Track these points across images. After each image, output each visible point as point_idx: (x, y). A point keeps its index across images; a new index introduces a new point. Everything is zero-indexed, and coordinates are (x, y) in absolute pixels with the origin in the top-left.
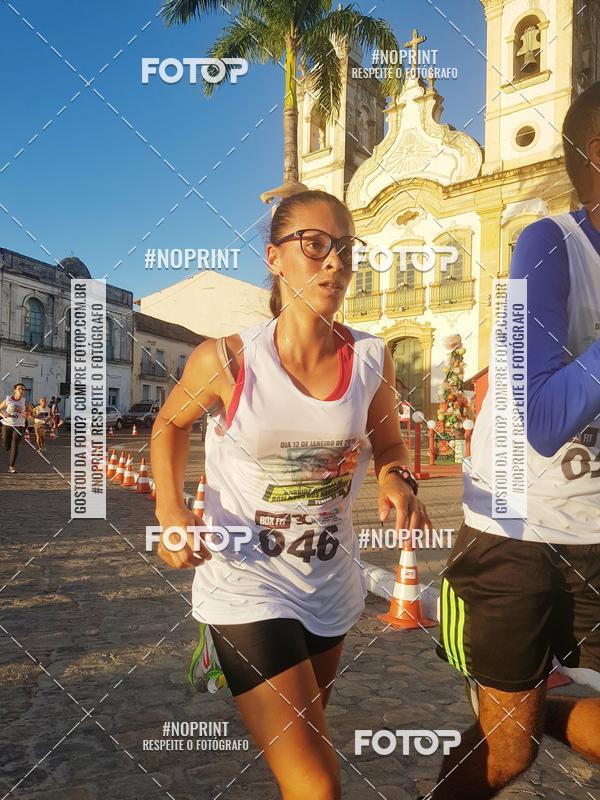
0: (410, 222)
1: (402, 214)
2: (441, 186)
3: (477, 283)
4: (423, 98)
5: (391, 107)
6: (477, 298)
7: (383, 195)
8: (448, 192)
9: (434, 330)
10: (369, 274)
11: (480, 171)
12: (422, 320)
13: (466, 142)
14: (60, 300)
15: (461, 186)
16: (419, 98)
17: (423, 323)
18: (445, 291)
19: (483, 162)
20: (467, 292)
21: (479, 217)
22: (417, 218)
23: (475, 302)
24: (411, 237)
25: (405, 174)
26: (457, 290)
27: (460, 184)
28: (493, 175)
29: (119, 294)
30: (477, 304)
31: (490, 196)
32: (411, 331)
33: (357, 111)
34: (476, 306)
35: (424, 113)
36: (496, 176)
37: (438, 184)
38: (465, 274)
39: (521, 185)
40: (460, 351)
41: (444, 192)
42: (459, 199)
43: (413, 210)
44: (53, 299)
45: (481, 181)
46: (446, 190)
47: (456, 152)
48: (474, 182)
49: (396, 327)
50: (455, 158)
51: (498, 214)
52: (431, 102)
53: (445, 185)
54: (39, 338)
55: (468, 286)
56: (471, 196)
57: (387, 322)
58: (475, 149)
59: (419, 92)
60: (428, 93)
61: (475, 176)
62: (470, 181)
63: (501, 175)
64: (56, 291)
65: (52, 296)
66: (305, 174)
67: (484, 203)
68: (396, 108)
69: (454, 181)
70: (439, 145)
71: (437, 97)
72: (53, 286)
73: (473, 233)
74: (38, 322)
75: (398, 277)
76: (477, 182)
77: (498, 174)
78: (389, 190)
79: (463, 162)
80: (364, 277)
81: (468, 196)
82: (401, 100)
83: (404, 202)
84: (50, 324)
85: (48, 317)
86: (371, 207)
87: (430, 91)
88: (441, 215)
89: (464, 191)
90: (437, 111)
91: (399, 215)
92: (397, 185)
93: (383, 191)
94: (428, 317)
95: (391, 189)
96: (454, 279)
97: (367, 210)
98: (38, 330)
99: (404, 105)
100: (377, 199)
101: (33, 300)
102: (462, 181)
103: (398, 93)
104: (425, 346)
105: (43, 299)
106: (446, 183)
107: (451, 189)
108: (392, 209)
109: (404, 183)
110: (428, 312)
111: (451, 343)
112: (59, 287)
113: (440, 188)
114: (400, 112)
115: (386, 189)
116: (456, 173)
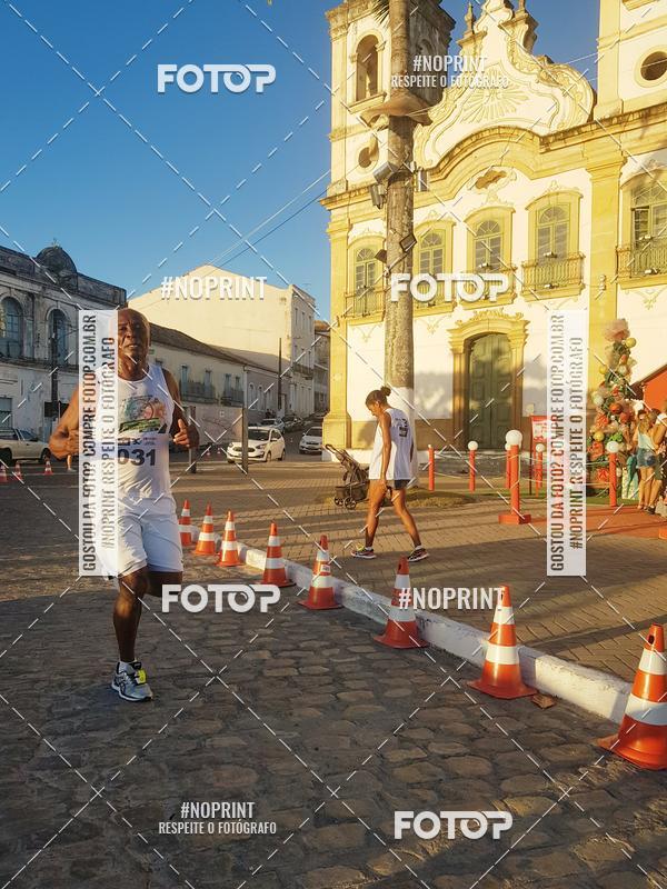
0: (492, 186)
1: (482, 174)
2: (538, 136)
3: (587, 262)
4: (512, 23)
5: (466, 37)
6: (586, 280)
7: (457, 151)
8: (548, 144)
9: (527, 323)
10: (438, 253)
11: (591, 115)
12: (510, 310)
13: (572, 79)
14: (41, 300)
15: (565, 135)
16: (506, 24)
17: (512, 314)
18: (543, 272)
19: (595, 102)
20: (573, 273)
21: (590, 176)
22: (502, 180)
23: (584, 286)
24: (496, 204)
25: (486, 123)
26: (559, 271)
27: (565, 132)
28: (611, 119)
29: (110, 292)
30: (588, 287)
31: (604, 147)
32: (495, 325)
33: (417, 46)
34: (586, 292)
35: (513, 42)
36: (615, 121)
37: (534, 134)
38: (571, 250)
39: (644, 133)
40: (627, 342)
41: (541, 144)
42: (561, 153)
43: (498, 170)
44: (33, 298)
45: (594, 127)
46: (545, 141)
47: (557, 92)
48: (583, 129)
49: (475, 321)
50: (554, 98)
51: (616, 170)
52: (523, 28)
53: (542, 134)
54: (18, 349)
55: (573, 265)
56: (577, 149)
57: (462, 314)
58: (582, 88)
59: (505, 15)
60: (517, 16)
61: (584, 120)
62: (578, 128)
63: (620, 119)
64: (36, 289)
65: (31, 295)
66: (350, 128)
67: (597, 156)
68: (474, 37)
69: (554, 129)
70: (533, 82)
71: (530, 21)
72: (32, 282)
73: (582, 197)
74: (16, 328)
75: (477, 256)
76: (588, 128)
77: (618, 117)
78: (465, 144)
79: (566, 103)
80: (431, 258)
81: (574, 149)
82: (479, 27)
83: (485, 159)
84: (31, 329)
85: (28, 321)
86: (441, 166)
87: (521, 14)
88: (536, 175)
89: (570, 141)
90: (530, 39)
91: (478, 176)
92: (477, 137)
93: (458, 146)
94: (520, 306)
95: (469, 142)
96: (556, 257)
97: (436, 170)
98: (15, 337)
99: (486, 33)
100: (450, 156)
101: (10, 300)
102: (567, 127)
103: (474, 20)
104: (516, 342)
105: (21, 298)
106: (543, 132)
107: (551, 140)
108: (468, 169)
109: (485, 134)
110: (520, 300)
111: (615, 332)
112: (39, 284)
113: (537, 140)
114: (478, 42)
115: (461, 143)
116: (558, 119)
